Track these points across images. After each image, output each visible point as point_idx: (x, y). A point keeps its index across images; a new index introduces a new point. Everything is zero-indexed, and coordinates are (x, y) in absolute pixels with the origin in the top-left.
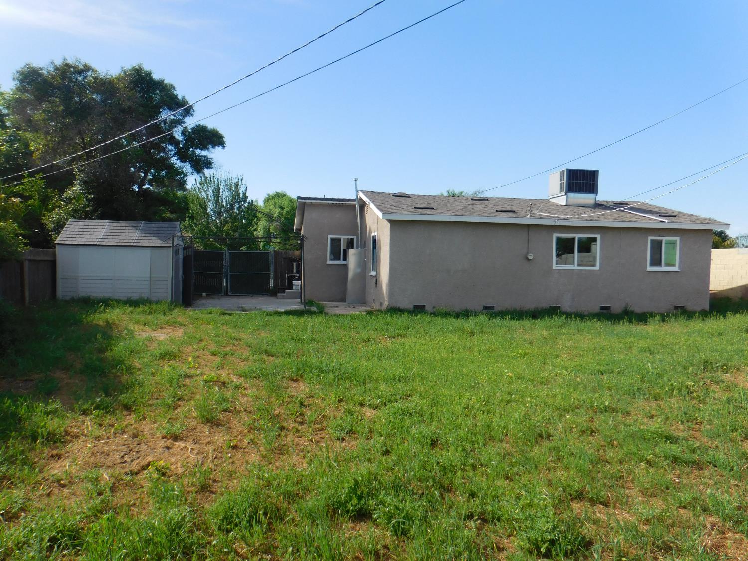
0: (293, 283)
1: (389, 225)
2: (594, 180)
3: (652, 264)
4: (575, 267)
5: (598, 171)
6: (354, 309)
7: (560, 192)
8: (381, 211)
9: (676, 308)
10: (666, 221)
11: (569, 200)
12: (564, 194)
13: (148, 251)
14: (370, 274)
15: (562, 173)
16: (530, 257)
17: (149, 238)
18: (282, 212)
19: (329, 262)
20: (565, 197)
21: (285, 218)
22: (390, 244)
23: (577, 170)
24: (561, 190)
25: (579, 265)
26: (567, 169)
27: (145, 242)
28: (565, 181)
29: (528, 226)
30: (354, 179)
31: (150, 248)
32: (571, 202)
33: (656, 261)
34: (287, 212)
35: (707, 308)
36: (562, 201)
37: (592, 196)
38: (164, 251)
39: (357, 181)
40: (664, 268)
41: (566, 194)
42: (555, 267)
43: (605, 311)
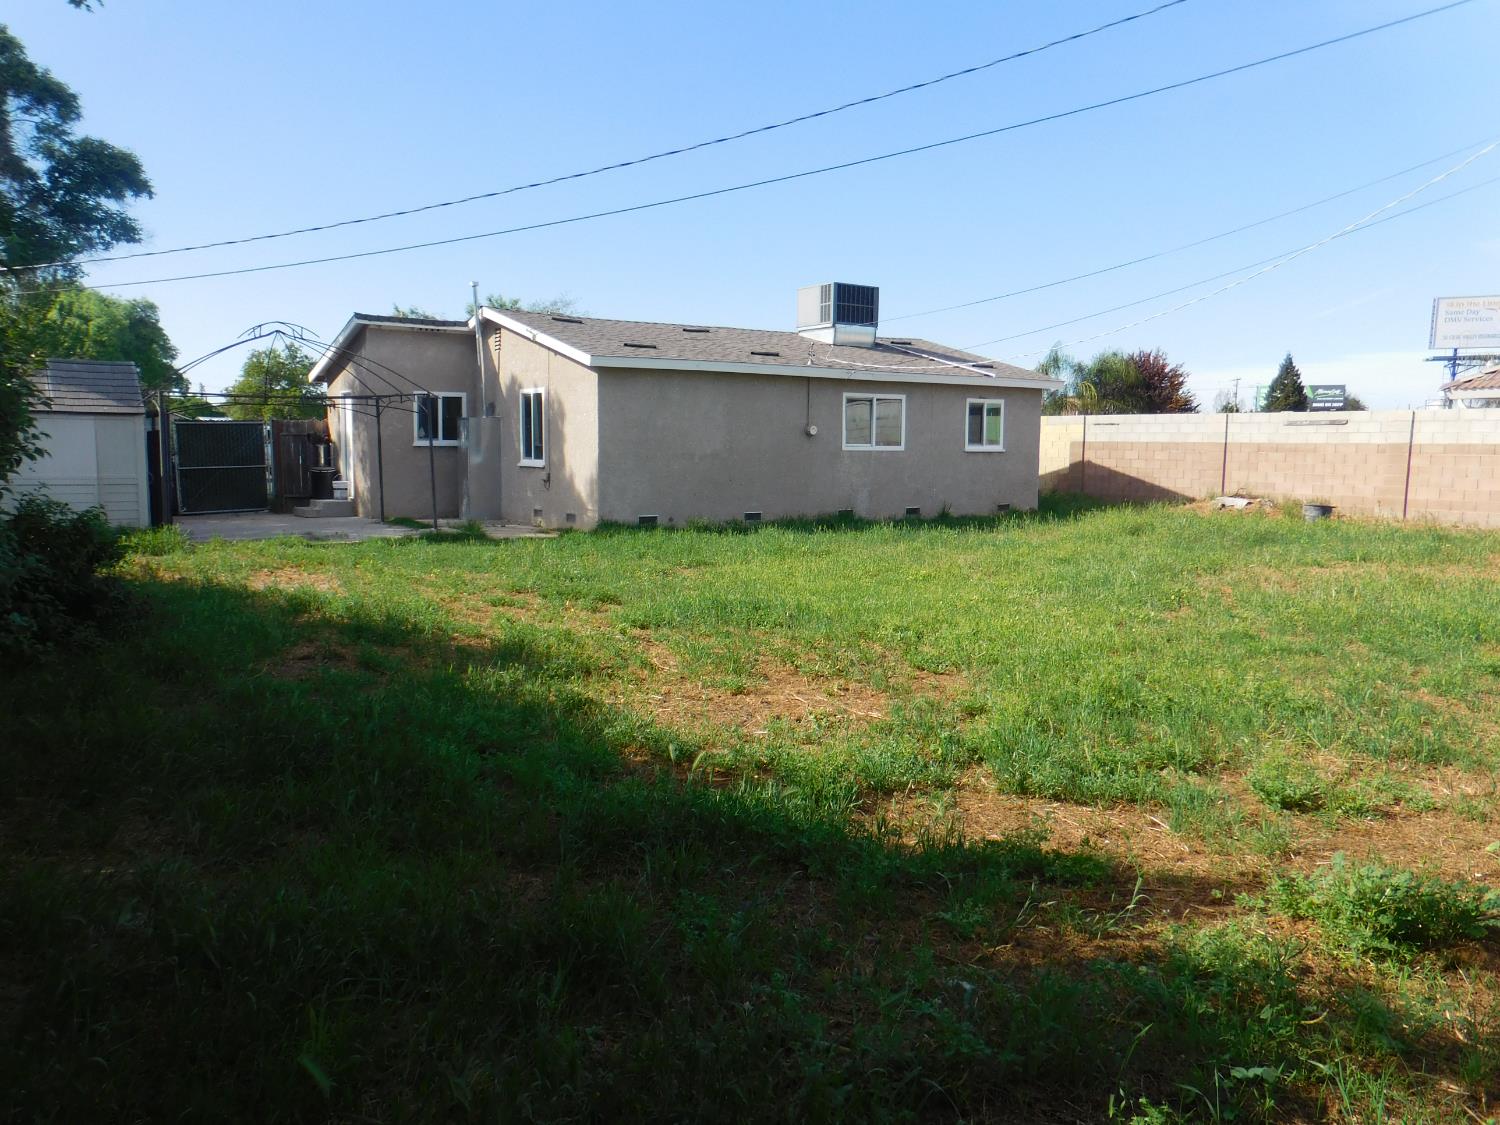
0: (335, 486)
1: (594, 376)
2: (872, 304)
3: (971, 441)
4: (874, 448)
5: (878, 288)
6: (503, 529)
7: (822, 321)
8: (586, 351)
9: (1001, 507)
10: (994, 375)
11: (838, 335)
12: (831, 325)
13: (89, 422)
14: (519, 465)
15: (825, 290)
16: (813, 431)
17: (82, 395)
18: (84, 327)
19: (418, 443)
20: (832, 330)
21: (96, 342)
22: (599, 410)
23: (849, 286)
24: (824, 318)
25: (877, 444)
26: (835, 283)
27: (77, 402)
28: (832, 303)
29: (808, 379)
30: (471, 284)
31: (92, 417)
32: (842, 338)
33: (977, 437)
34: (100, 328)
35: (1035, 505)
36: (826, 336)
37: (870, 329)
38: (128, 422)
39: (477, 288)
40: (985, 448)
41: (834, 326)
42: (846, 447)
43: (913, 516)
